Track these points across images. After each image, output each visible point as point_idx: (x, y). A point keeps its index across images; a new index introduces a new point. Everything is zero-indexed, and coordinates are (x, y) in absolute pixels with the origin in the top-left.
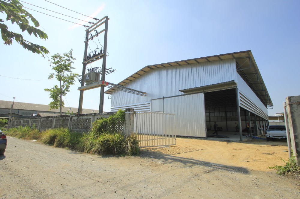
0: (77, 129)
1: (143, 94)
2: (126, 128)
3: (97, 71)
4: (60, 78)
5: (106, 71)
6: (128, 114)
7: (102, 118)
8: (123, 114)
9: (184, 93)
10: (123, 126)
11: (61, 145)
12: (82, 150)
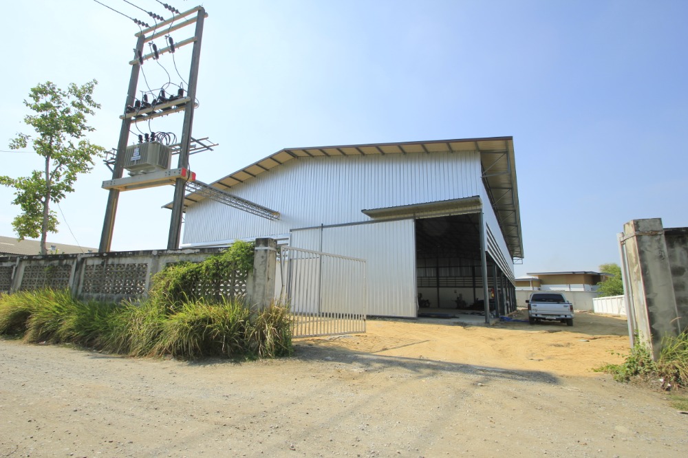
0: (98, 292)
1: (270, 213)
2: (254, 287)
3: (164, 142)
4: (47, 151)
5: (192, 144)
6: (262, 253)
7: (182, 263)
8: (248, 251)
9: (370, 219)
10: (244, 283)
11: (47, 336)
12: (123, 349)
